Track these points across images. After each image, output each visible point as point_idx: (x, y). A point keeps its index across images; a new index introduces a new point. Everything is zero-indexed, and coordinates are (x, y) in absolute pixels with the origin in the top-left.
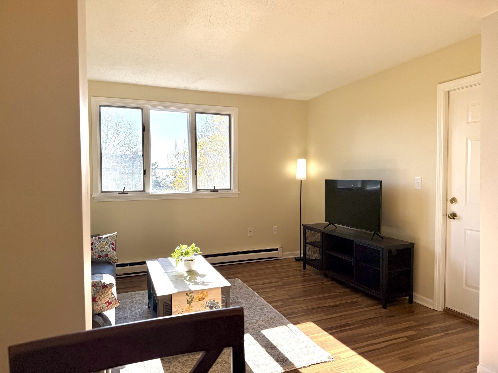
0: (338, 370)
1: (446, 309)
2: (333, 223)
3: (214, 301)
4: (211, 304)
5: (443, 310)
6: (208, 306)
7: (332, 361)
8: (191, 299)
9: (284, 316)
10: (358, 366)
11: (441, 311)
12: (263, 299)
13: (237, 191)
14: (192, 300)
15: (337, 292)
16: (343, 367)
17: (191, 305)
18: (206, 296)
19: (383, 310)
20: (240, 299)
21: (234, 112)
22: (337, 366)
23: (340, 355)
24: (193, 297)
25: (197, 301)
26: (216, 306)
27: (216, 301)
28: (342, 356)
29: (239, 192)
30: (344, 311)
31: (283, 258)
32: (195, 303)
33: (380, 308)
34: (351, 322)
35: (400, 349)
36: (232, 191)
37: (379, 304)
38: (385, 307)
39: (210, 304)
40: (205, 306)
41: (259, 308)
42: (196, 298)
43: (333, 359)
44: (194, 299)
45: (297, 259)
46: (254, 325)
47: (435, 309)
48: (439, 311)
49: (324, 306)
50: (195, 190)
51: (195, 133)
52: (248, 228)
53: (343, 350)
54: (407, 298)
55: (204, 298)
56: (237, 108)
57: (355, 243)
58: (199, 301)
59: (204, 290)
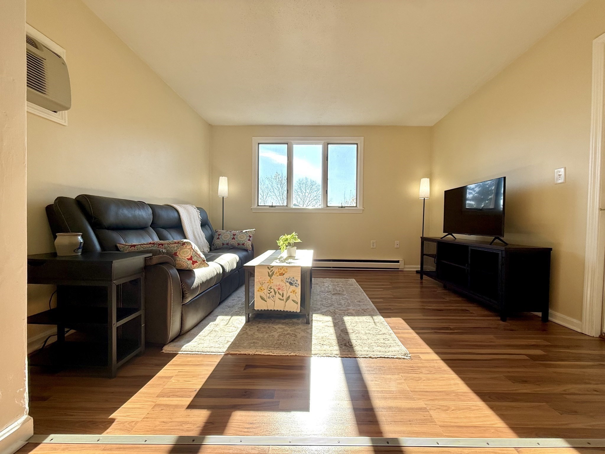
0: (411, 370)
1: (604, 335)
2: (451, 233)
3: (293, 278)
4: (291, 280)
5: (598, 336)
6: (288, 282)
7: (408, 359)
8: (272, 272)
9: (378, 310)
10: (441, 372)
11: (594, 336)
12: (366, 295)
13: (361, 208)
14: (273, 274)
15: (448, 299)
16: (419, 369)
17: (272, 278)
18: (286, 272)
19: (501, 322)
20: (345, 292)
21: (360, 140)
22: (412, 366)
23: (420, 355)
24: (273, 271)
25: (278, 276)
26: (295, 283)
27: (295, 279)
28: (423, 357)
29: (363, 209)
30: (448, 316)
31: (405, 270)
32: (275, 277)
33: (498, 320)
34: (451, 327)
35: (511, 367)
36: (358, 208)
37: (497, 316)
38: (503, 320)
39: (289, 281)
40: (285, 282)
41: (357, 300)
42: (277, 272)
43: (410, 358)
44: (274, 274)
45: (417, 272)
46: (343, 311)
47: (584, 333)
48: (592, 336)
49: (426, 308)
50: (326, 206)
51: (327, 160)
52: (372, 241)
53: (426, 351)
54: (540, 314)
55: (284, 274)
56: (363, 137)
57: (470, 248)
58: (280, 275)
59: (284, 266)
